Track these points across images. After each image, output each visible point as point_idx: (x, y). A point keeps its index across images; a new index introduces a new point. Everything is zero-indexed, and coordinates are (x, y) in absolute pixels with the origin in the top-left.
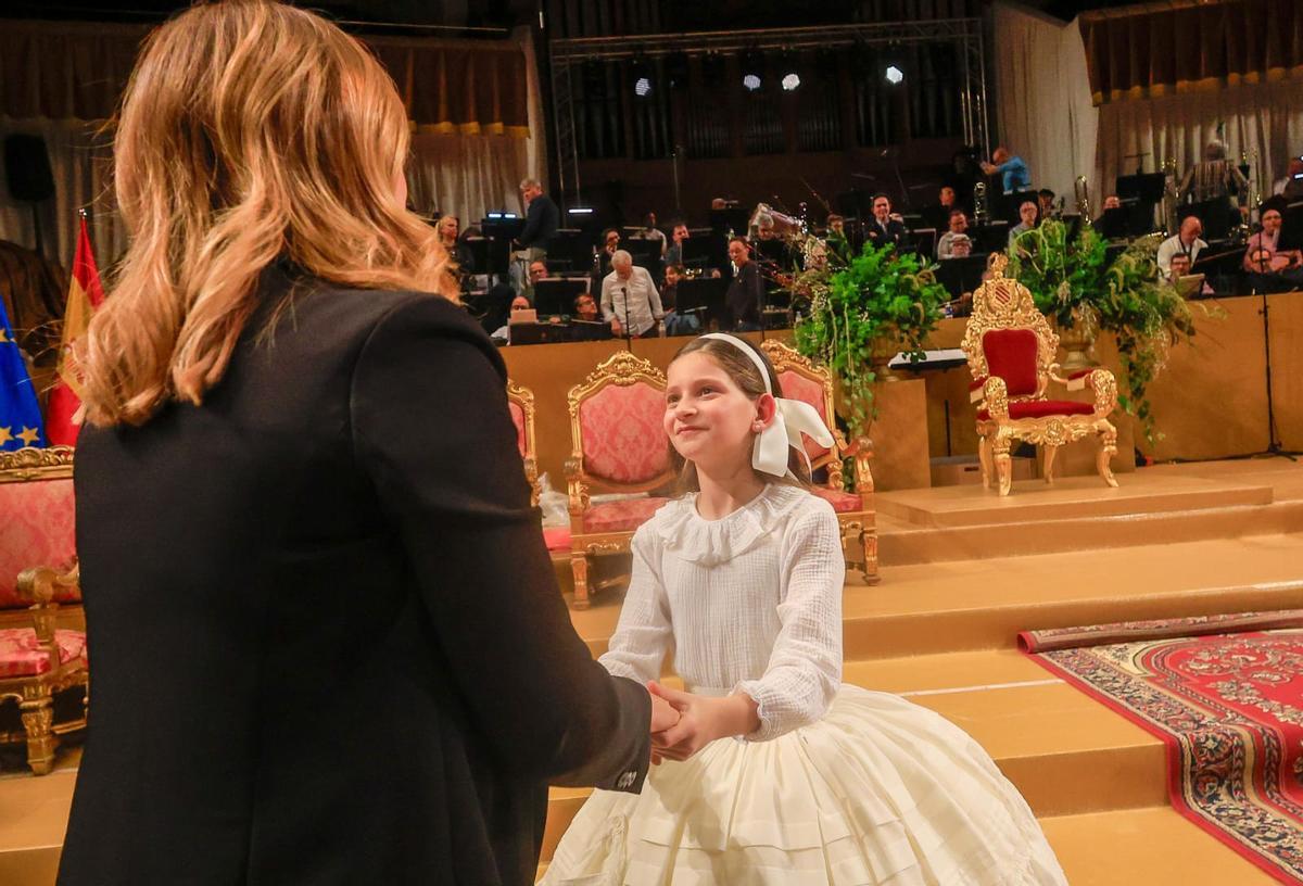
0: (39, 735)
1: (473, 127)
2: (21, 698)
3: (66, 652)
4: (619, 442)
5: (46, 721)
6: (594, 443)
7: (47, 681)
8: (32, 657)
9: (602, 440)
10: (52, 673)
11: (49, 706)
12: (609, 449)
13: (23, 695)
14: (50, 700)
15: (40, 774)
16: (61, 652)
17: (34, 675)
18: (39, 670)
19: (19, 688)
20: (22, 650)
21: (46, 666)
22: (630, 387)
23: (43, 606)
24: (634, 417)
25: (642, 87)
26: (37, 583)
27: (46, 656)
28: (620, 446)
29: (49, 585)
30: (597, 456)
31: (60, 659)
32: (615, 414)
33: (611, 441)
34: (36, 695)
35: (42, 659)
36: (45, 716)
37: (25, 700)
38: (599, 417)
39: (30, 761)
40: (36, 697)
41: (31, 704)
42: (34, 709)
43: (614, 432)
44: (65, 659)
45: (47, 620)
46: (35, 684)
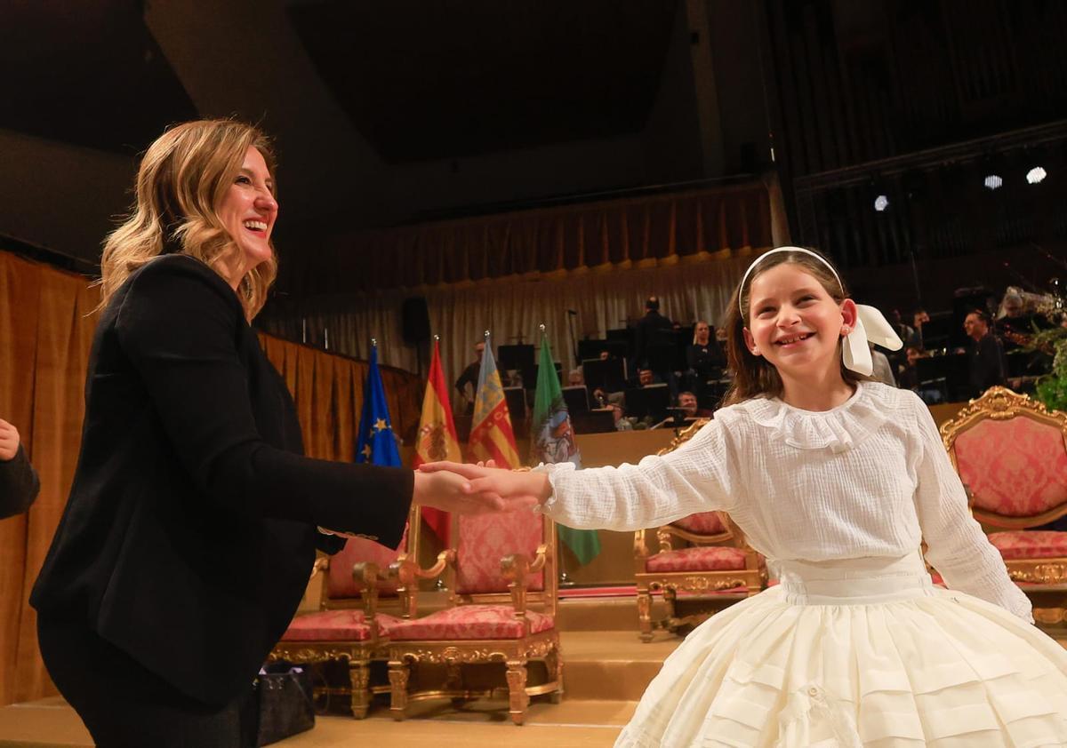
0: (359, 688)
1: (726, 252)
2: (350, 657)
3: (383, 629)
5: (364, 677)
7: (367, 647)
8: (359, 627)
10: (371, 641)
11: (367, 666)
13: (351, 654)
14: (368, 662)
15: (358, 719)
16: (379, 628)
17: (359, 640)
18: (362, 637)
19: (349, 650)
20: (355, 622)
21: (368, 635)
23: (369, 590)
25: (881, 204)
26: (365, 572)
27: (368, 627)
29: (375, 575)
31: (378, 632)
34: (359, 656)
35: (365, 629)
36: (364, 673)
37: (353, 659)
39: (352, 707)
40: (358, 658)
41: (356, 662)
42: (357, 667)
44: (382, 634)
45: (370, 601)
46: (359, 648)
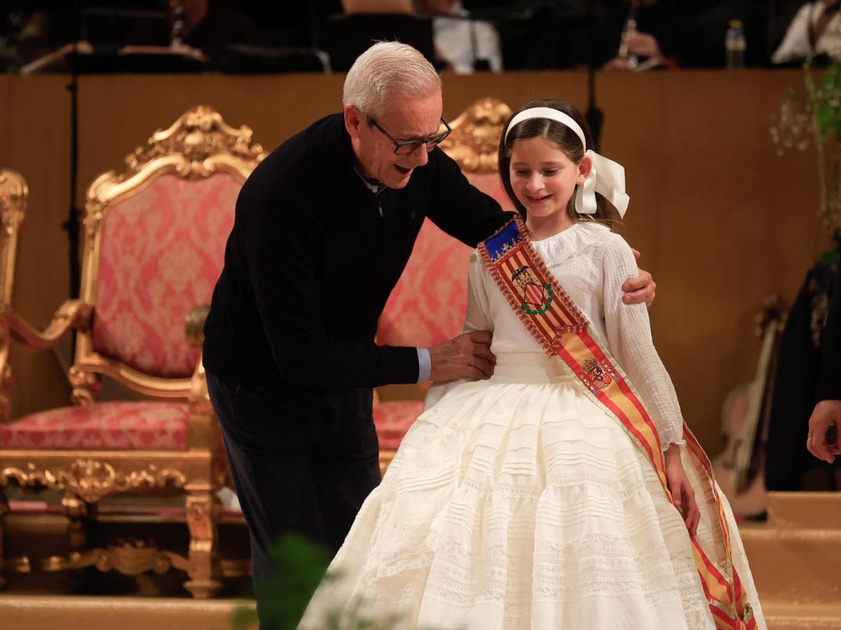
4: (156, 291)
6: (113, 290)
9: (126, 284)
12: (137, 305)
22: (200, 184)
24: (193, 247)
28: (155, 300)
30: (114, 319)
32: (160, 235)
33: (141, 291)
38: (130, 240)
43: (151, 271)
